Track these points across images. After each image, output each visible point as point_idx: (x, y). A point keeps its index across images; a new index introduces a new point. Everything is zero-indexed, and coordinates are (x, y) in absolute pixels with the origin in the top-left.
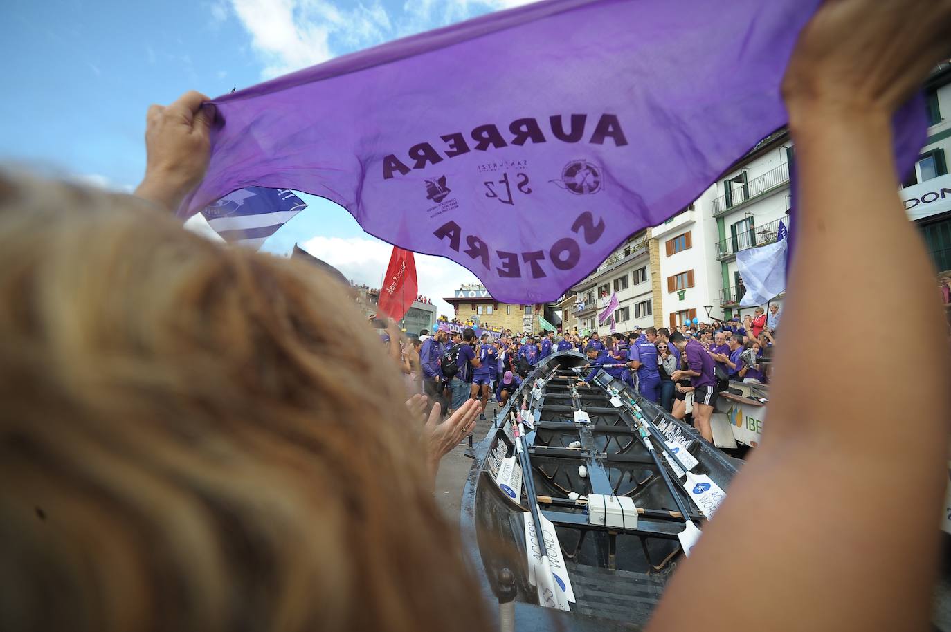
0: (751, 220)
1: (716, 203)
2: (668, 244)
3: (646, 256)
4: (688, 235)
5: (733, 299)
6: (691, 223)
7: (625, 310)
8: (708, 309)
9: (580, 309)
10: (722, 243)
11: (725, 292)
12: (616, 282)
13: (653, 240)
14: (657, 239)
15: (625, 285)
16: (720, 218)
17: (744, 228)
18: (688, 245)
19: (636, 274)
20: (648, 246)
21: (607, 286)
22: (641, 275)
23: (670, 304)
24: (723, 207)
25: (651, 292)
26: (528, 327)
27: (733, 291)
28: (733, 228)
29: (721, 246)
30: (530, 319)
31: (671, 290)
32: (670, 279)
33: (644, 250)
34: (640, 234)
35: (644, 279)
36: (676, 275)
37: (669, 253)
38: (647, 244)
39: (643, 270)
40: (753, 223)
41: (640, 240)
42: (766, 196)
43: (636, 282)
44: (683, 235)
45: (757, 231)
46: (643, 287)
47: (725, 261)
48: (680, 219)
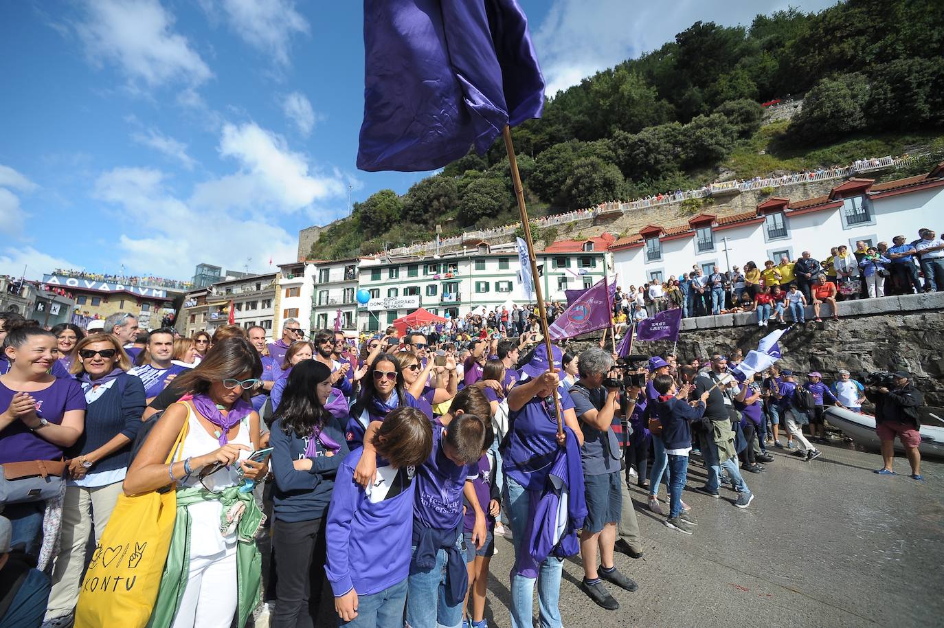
0: (328, 291)
1: (315, 278)
2: (287, 290)
3: (273, 293)
4: (299, 289)
5: (316, 327)
6: (301, 284)
10: (315, 299)
11: (312, 322)
12: (248, 304)
13: (278, 286)
14: (281, 286)
15: (254, 307)
16: (316, 286)
17: (324, 294)
18: (298, 294)
19: (263, 302)
20: (274, 288)
21: (240, 305)
22: (267, 302)
24: (317, 281)
25: (272, 315)
26: (143, 323)
27: (316, 323)
28: (320, 292)
29: (313, 299)
30: (147, 316)
32: (285, 311)
34: (271, 278)
35: (269, 306)
36: (290, 309)
37: (287, 296)
38: (274, 286)
39: (270, 301)
40: (328, 293)
41: (271, 282)
42: (336, 284)
43: (263, 307)
44: (296, 288)
45: (330, 298)
46: (267, 311)
47: (314, 309)
48: (296, 280)
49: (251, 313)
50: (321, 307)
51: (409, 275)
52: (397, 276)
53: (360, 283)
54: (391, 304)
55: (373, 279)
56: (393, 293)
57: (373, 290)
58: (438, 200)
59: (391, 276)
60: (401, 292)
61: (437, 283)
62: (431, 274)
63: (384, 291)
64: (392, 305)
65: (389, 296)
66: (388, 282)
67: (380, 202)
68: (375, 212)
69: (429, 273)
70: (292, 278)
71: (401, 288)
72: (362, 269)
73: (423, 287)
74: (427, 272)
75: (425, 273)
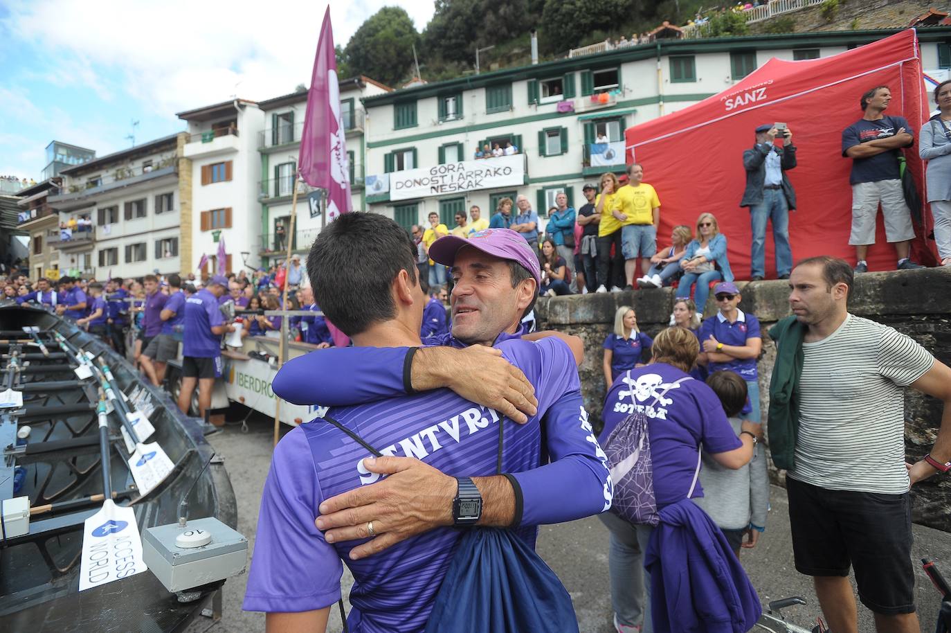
0: (293, 165)
1: (262, 136)
2: (204, 169)
3: (173, 179)
4: (228, 165)
5: (271, 247)
6: (232, 151)
7: (113, 251)
8: (245, 256)
9: (63, 237)
10: (265, 183)
11: (263, 238)
12: (128, 206)
13: (185, 160)
14: (191, 160)
15: (142, 212)
16: (265, 154)
17: (286, 172)
18: (228, 177)
19: (159, 200)
20: (178, 165)
21: (113, 210)
22: (164, 203)
23: (202, 245)
24: (269, 143)
25: (178, 227)
27: (271, 239)
28: (277, 169)
29: (263, 186)
31: (204, 227)
32: (204, 215)
33: (171, 169)
34: (168, 147)
35: (170, 208)
36: (212, 211)
37: (204, 181)
38: (176, 161)
39: (170, 196)
41: (168, 156)
43: (159, 210)
44: (223, 163)
46: (167, 219)
47: (266, 204)
48: (221, 143)
49: (136, 225)
50: (280, 201)
51: (492, 107)
52: (459, 112)
53: (369, 138)
54: (447, 180)
55: (399, 125)
56: (451, 155)
57: (400, 154)
58: (496, 12)
59: (443, 113)
60: (470, 150)
61: (567, 122)
62: (550, 103)
63: (428, 151)
64: (452, 182)
65: (442, 160)
66: (438, 129)
67: (384, 27)
68: (374, 46)
69: (543, 100)
70: (211, 140)
71: (471, 141)
72: (370, 103)
73: (529, 134)
74: (537, 96)
75: (533, 99)
